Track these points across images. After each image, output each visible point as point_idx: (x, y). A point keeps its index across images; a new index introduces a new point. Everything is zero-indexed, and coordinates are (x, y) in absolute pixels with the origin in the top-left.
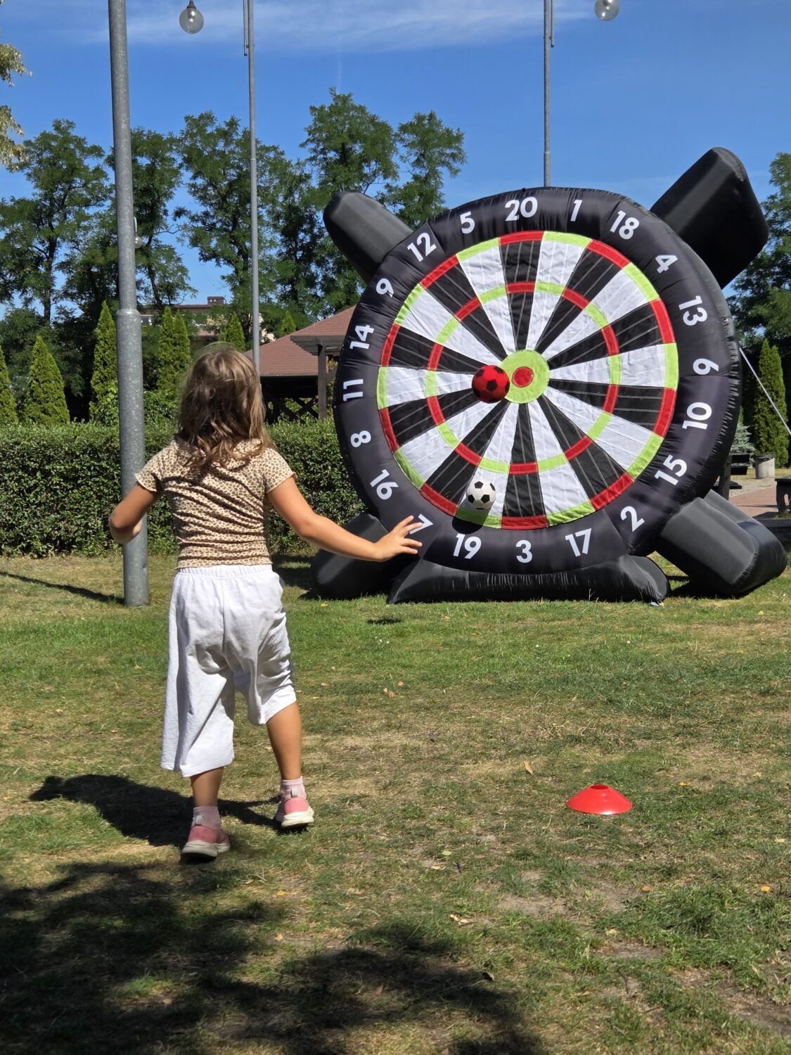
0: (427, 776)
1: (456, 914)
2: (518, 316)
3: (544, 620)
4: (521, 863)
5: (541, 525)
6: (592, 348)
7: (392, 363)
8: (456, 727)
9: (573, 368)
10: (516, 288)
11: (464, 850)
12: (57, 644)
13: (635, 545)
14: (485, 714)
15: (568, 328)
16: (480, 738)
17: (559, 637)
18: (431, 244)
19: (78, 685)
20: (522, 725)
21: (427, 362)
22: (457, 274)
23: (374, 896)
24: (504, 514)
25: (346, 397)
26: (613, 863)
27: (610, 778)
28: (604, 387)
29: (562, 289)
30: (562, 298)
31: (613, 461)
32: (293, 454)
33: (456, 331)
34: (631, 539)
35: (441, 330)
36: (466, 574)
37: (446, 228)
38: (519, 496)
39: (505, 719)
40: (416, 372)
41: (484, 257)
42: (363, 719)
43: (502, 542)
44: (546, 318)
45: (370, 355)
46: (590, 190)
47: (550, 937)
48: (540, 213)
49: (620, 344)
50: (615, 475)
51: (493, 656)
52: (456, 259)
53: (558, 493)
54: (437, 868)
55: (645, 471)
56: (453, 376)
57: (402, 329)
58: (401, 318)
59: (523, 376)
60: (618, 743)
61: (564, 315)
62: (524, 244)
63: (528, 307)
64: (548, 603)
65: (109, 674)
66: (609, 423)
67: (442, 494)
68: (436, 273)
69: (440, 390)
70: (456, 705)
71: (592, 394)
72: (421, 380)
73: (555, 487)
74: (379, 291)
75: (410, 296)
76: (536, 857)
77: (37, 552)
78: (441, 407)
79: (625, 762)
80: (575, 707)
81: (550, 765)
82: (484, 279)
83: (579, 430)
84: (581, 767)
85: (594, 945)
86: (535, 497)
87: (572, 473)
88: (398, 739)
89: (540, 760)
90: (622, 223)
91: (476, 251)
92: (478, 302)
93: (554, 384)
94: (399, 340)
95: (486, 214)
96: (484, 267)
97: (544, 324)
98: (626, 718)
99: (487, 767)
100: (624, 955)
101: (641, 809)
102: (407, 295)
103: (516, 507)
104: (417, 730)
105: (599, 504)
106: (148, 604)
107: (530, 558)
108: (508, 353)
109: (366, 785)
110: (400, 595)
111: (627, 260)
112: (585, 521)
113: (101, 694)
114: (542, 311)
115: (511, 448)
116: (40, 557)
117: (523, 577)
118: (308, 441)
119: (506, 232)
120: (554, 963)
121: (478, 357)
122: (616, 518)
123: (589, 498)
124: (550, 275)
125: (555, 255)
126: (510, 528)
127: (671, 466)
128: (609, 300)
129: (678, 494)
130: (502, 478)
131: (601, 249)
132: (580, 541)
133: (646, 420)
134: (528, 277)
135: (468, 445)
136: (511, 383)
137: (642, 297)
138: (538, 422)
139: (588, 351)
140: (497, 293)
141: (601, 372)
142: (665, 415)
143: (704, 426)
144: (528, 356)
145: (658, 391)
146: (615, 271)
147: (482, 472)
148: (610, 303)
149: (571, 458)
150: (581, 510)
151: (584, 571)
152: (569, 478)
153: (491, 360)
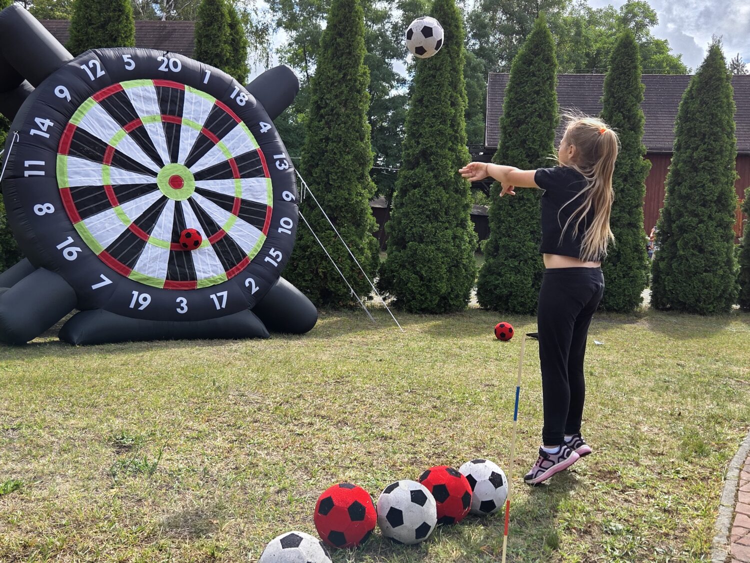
123: (226, 271)
124: (192, 116)
125: (195, 103)
126: (170, 288)
127: (274, 255)
128: (232, 142)
129: (277, 273)
130: (166, 252)
131: (224, 107)
132: (220, 300)
133: (258, 224)
134: (177, 113)
135: (139, 225)
136: (168, 185)
137: (252, 145)
138: (189, 215)
139: (220, 173)
140: (154, 119)
141: (229, 188)
142: (267, 223)
143: (289, 233)
144: (179, 168)
145: (264, 206)
146: (235, 124)
147: (150, 247)
148: (233, 144)
149: (213, 242)
150: (221, 279)
151: (221, 320)
152: (211, 257)
153: (153, 166)
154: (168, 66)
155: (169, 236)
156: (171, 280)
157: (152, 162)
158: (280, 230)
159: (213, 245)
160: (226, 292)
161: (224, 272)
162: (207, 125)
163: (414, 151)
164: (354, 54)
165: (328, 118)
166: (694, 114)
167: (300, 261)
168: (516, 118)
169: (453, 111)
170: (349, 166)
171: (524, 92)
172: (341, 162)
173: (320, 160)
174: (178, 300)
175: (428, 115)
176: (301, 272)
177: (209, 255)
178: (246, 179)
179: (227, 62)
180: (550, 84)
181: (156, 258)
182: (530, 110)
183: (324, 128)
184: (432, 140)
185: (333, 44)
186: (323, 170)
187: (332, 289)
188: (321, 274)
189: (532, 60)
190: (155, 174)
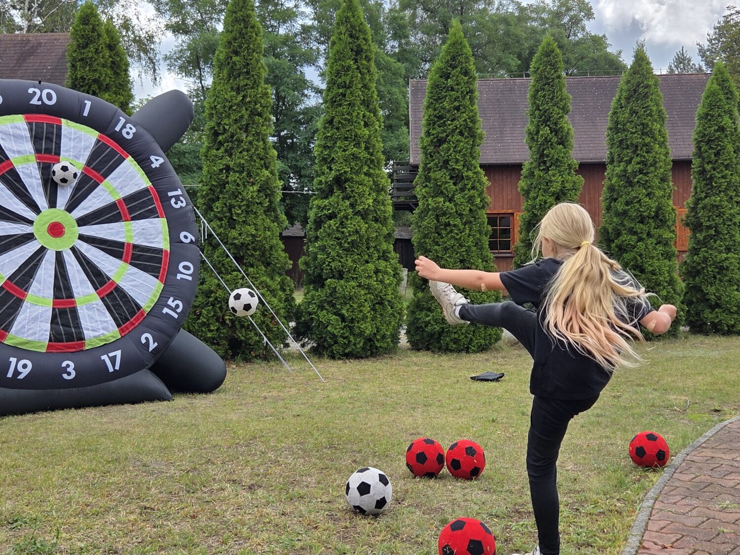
123: (118, 327)
124: (71, 153)
125: (75, 139)
126: (54, 351)
127: (173, 305)
128: (119, 180)
129: (177, 325)
130: (47, 311)
131: (108, 141)
132: (113, 360)
133: (153, 271)
134: (53, 151)
135: (14, 281)
136: (47, 234)
137: (143, 182)
138: (72, 266)
139: (107, 216)
140: (28, 160)
141: (118, 233)
142: (164, 270)
143: (190, 278)
144: (59, 214)
145: (160, 251)
146: (121, 160)
147: (29, 306)
148: (120, 183)
149: (102, 296)
150: (113, 337)
151: (114, 383)
152: (101, 312)
153: (28, 214)
154: (40, 99)
155: (51, 292)
156: (55, 342)
157: (27, 208)
158: (179, 276)
159: (102, 299)
160: (120, 351)
161: (117, 329)
162: (89, 163)
163: (327, 178)
164: (253, 73)
165: (227, 146)
166: (624, 125)
167: (203, 308)
168: (437, 137)
169: (367, 132)
170: (255, 198)
171: (443, 108)
172: (244, 194)
173: (221, 192)
174: (64, 365)
175: (340, 138)
176: (205, 320)
177: (98, 310)
178: (137, 221)
179: (107, 88)
180: (470, 98)
181: (35, 319)
182: (451, 127)
183: (223, 156)
184: (346, 165)
185: (229, 63)
186: (225, 204)
187: (243, 338)
188: (228, 322)
189: (450, 74)
190: (31, 222)
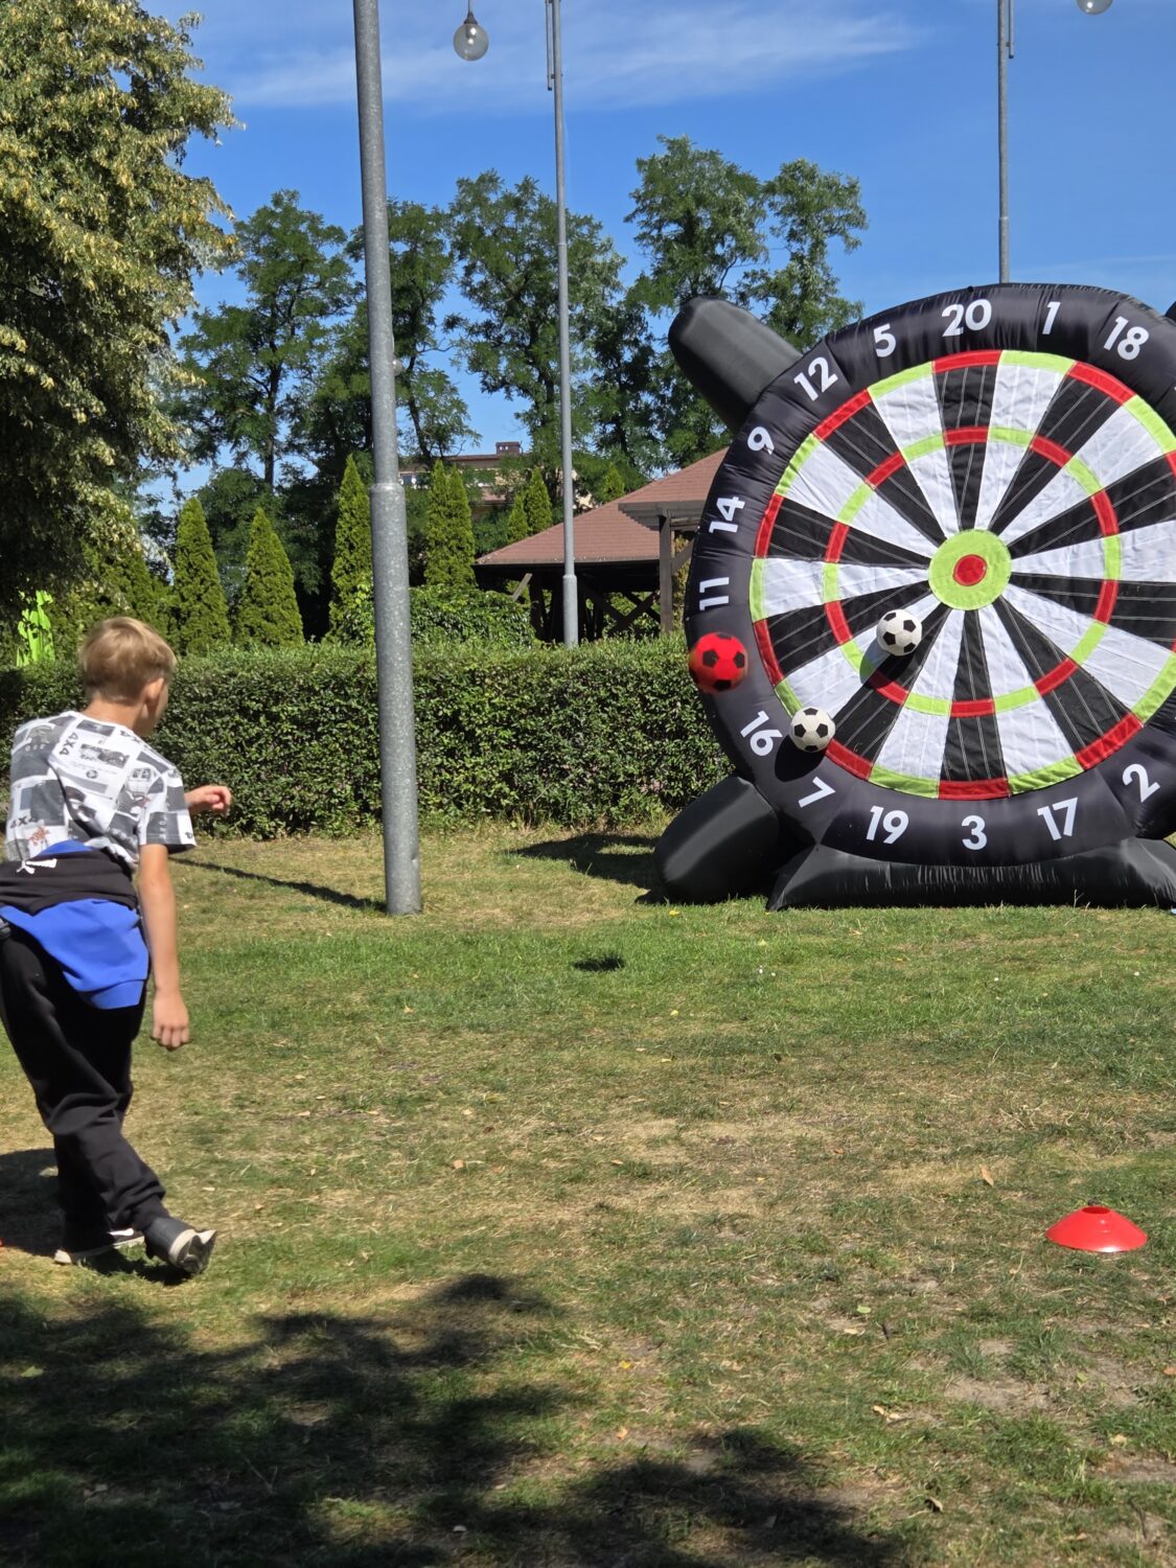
0: (833, 1186)
1: (881, 1404)
2: (963, 478)
3: (1004, 937)
4: (979, 1327)
5: (1000, 793)
6: (1076, 525)
7: (771, 553)
8: (876, 1110)
9: (1047, 556)
10: (959, 436)
11: (894, 1304)
12: (294, 974)
13: (1145, 822)
14: (919, 1089)
15: (1040, 496)
16: (913, 1127)
17: (1028, 965)
18: (830, 375)
19: (324, 1038)
20: (975, 1107)
21: (825, 550)
22: (869, 418)
23: (760, 1374)
24: (943, 777)
25: (703, 604)
26: (1118, 1329)
27: (1112, 1193)
28: (1096, 585)
29: (1030, 436)
30: (1029, 451)
31: (1110, 696)
32: (624, 685)
33: (868, 503)
34: (1139, 813)
35: (845, 502)
36: (887, 866)
37: (853, 349)
38: (967, 750)
39: (950, 1097)
40: (809, 565)
41: (908, 392)
42: (735, 1095)
43: (939, 819)
44: (1005, 482)
45: (740, 541)
46: (1072, 286)
47: (1025, 1445)
48: (996, 323)
49: (1120, 517)
50: (1113, 718)
51: (929, 996)
52: (867, 396)
53: (1025, 745)
54: (853, 1332)
55: (1160, 711)
56: (863, 570)
57: (787, 502)
58: (785, 485)
59: (970, 570)
60: (1123, 1138)
61: (1032, 476)
62: (972, 370)
63: (977, 465)
64: (1011, 909)
65: (367, 1020)
66: (1104, 639)
67: (849, 747)
68: (838, 417)
69: (845, 591)
70: (876, 1074)
71: (1078, 595)
72: (815, 577)
73: (1021, 735)
74: (753, 445)
75: (799, 452)
76: (1000, 1318)
77: (262, 831)
78: (847, 617)
79: (1134, 1169)
80: (1056, 1079)
81: (1020, 1171)
82: (909, 424)
83: (1058, 649)
84: (1068, 1175)
85: (1093, 1460)
86: (991, 752)
87: (1047, 714)
88: (791, 1128)
89: (1005, 1164)
90: (1123, 336)
91: (898, 383)
92: (901, 459)
93: (1017, 580)
94: (782, 518)
95: (913, 326)
96: (911, 407)
97: (1003, 490)
98: (1134, 1096)
99: (922, 1174)
100: (1139, 1477)
101: (1160, 1245)
102: (794, 450)
103: (962, 766)
104: (817, 1113)
105: (1088, 759)
106: (421, 911)
107: (983, 842)
108: (947, 534)
109: (744, 1199)
110: (786, 897)
111: (1130, 392)
112: (1068, 787)
113: (357, 1052)
114: (999, 471)
115: (953, 678)
116: (266, 838)
117: (973, 871)
118: (648, 665)
119: (943, 353)
120: (1031, 1486)
121: (901, 542)
122: (1115, 782)
